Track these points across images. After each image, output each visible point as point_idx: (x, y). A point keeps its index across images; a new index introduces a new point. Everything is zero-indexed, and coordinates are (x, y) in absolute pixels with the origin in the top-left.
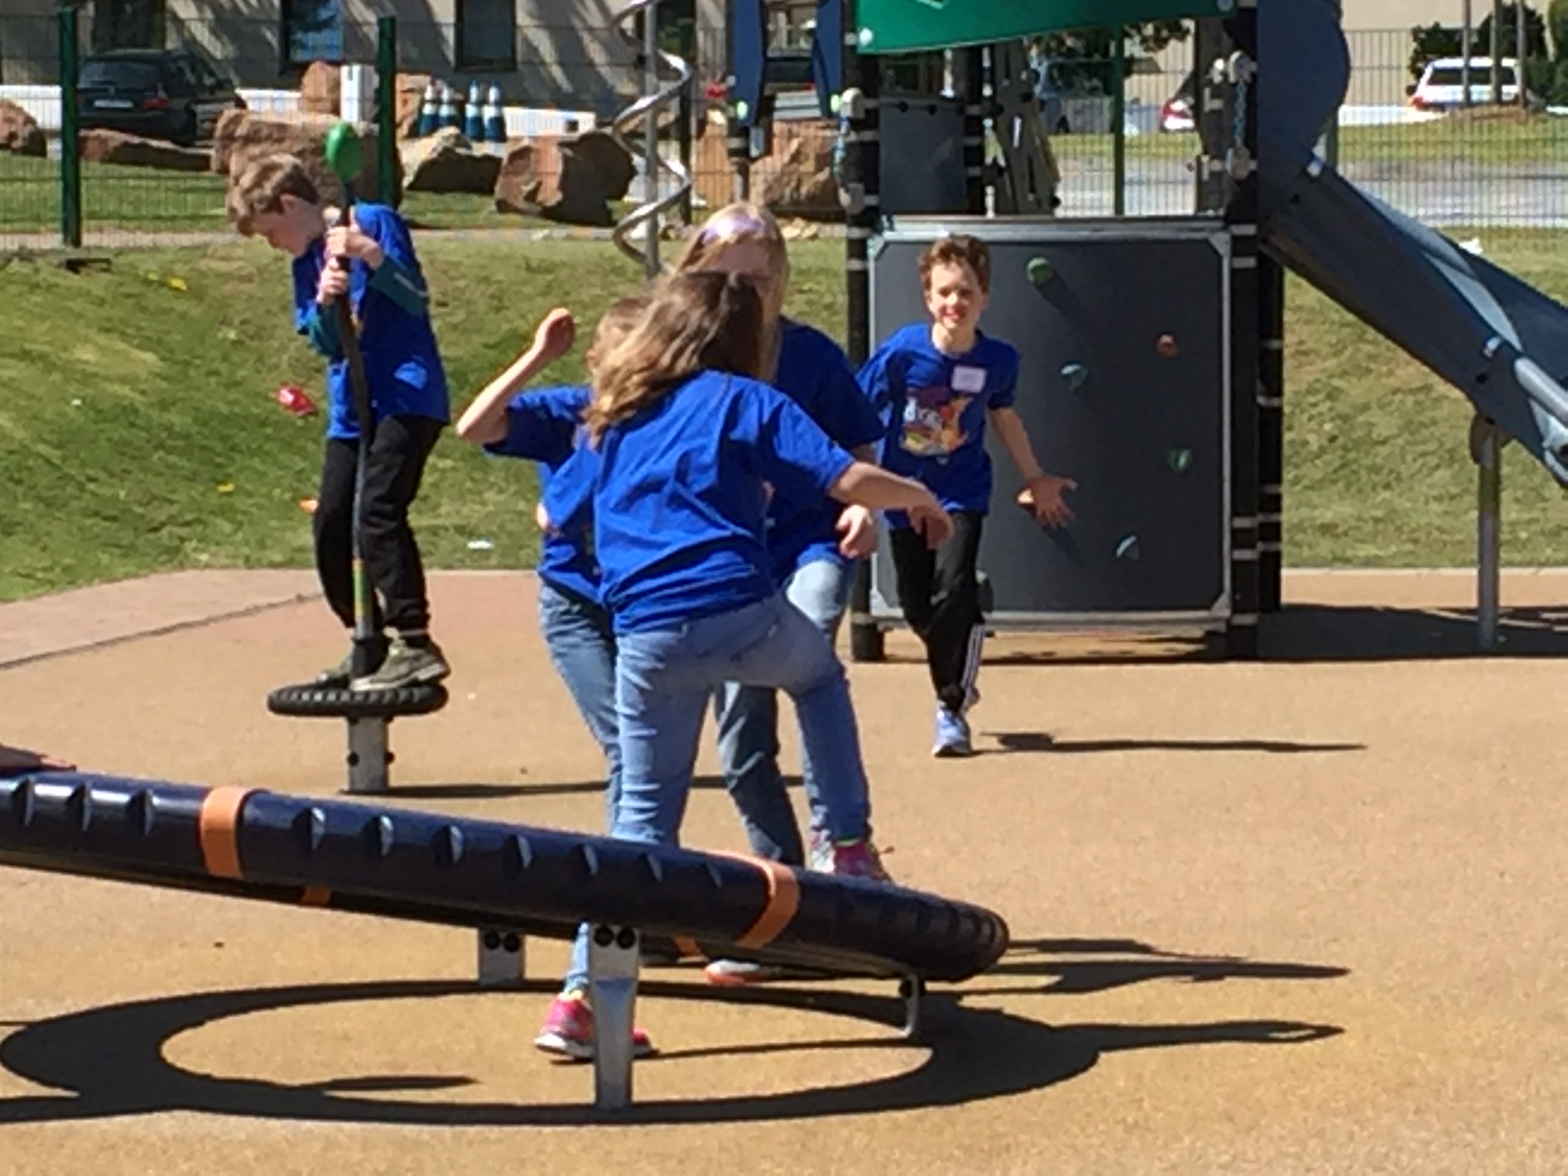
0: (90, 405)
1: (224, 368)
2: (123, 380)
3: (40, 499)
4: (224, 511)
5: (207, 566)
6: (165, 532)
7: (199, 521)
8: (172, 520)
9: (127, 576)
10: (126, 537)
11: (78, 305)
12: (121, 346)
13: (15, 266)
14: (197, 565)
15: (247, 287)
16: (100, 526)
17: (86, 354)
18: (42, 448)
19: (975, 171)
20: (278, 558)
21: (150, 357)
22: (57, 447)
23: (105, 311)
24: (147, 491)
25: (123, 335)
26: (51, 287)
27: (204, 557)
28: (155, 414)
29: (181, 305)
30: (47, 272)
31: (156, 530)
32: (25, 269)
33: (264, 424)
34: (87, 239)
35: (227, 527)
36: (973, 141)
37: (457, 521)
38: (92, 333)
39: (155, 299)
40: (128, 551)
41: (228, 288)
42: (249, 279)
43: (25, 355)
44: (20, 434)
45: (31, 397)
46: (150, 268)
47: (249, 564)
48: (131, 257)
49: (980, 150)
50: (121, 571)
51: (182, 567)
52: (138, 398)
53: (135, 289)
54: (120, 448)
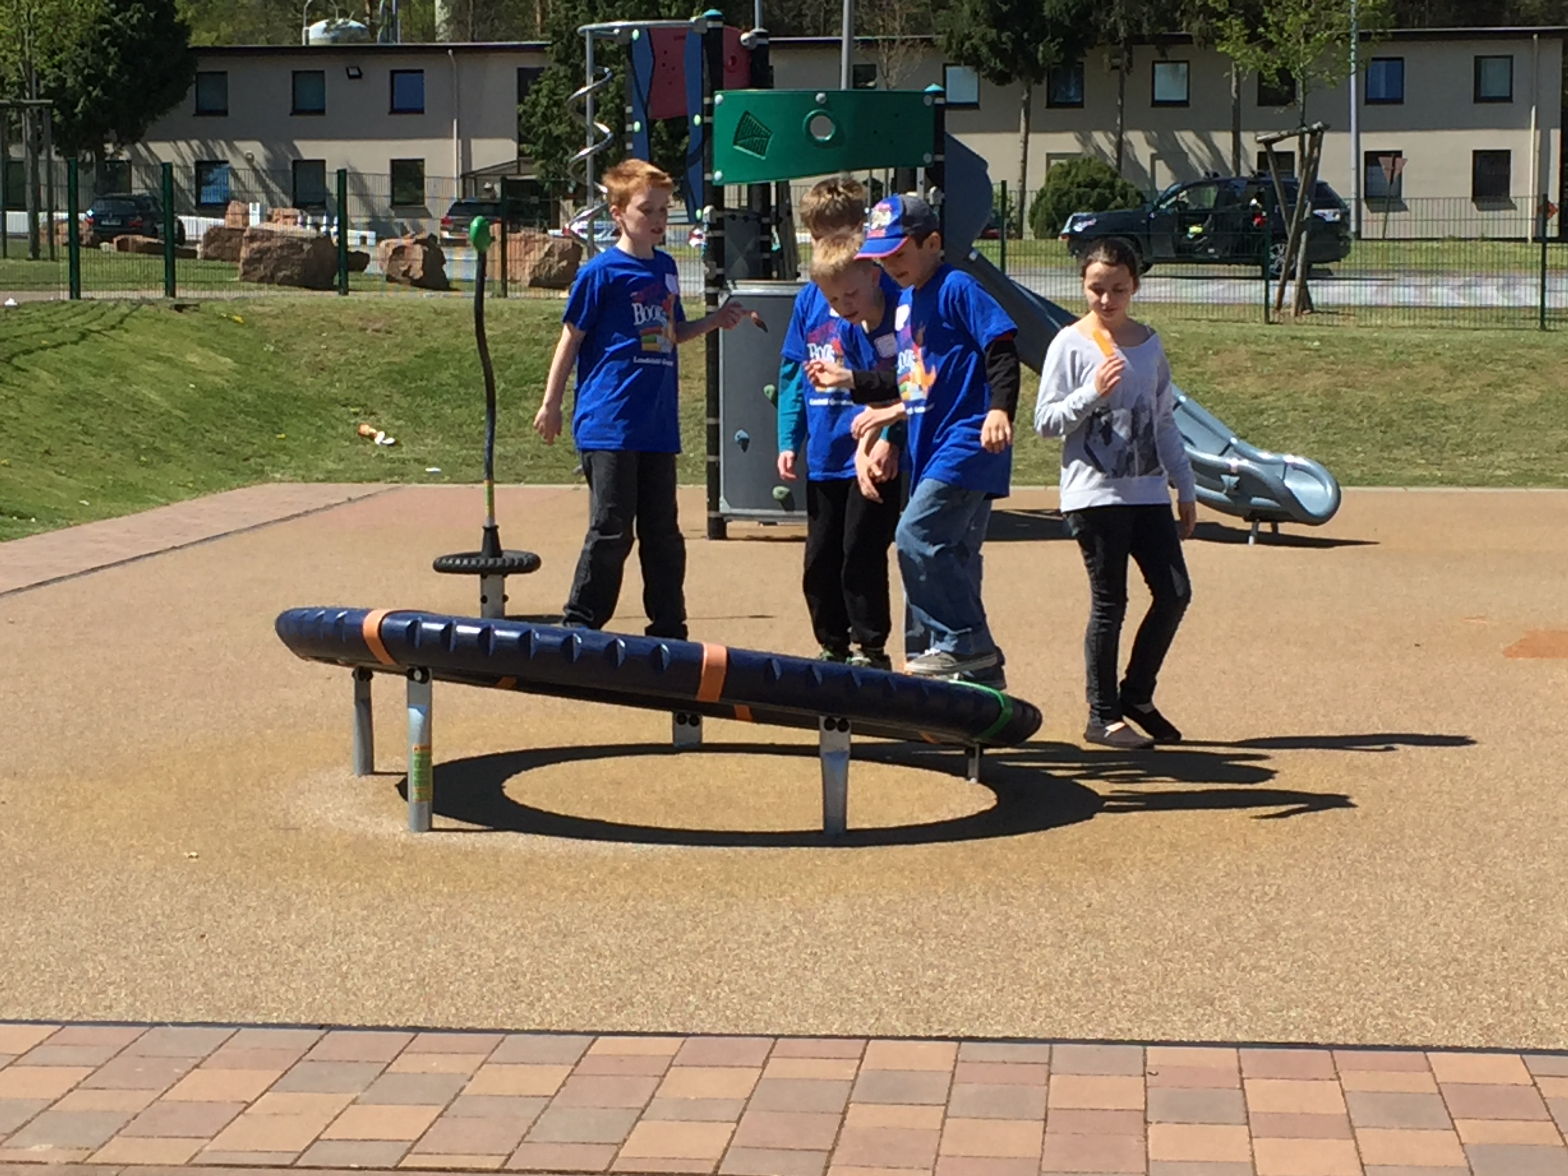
0: (199, 388)
1: (270, 367)
2: (216, 373)
3: (181, 441)
4: (283, 449)
5: (281, 481)
6: (252, 460)
7: (269, 454)
8: (255, 454)
9: (239, 486)
10: (232, 463)
11: (187, 331)
12: (212, 354)
13: (145, 307)
14: (274, 480)
15: (278, 322)
16: (217, 458)
17: (193, 358)
18: (177, 412)
19: (767, 256)
20: (321, 477)
21: (228, 360)
22: (186, 411)
23: (201, 334)
24: (238, 438)
25: (213, 348)
26: (167, 321)
27: (278, 476)
28: (235, 392)
29: (240, 331)
30: (165, 313)
31: (247, 459)
32: (152, 310)
33: (295, 399)
34: (180, 293)
35: (287, 459)
36: (766, 238)
37: (414, 455)
38: (194, 346)
39: (224, 326)
40: (234, 472)
41: (265, 323)
42: (276, 317)
43: (158, 359)
44: (165, 405)
45: (167, 382)
46: (219, 308)
47: (305, 480)
48: (209, 304)
49: (769, 244)
50: (235, 484)
51: (266, 481)
52: (226, 384)
53: (216, 322)
54: (219, 413)
